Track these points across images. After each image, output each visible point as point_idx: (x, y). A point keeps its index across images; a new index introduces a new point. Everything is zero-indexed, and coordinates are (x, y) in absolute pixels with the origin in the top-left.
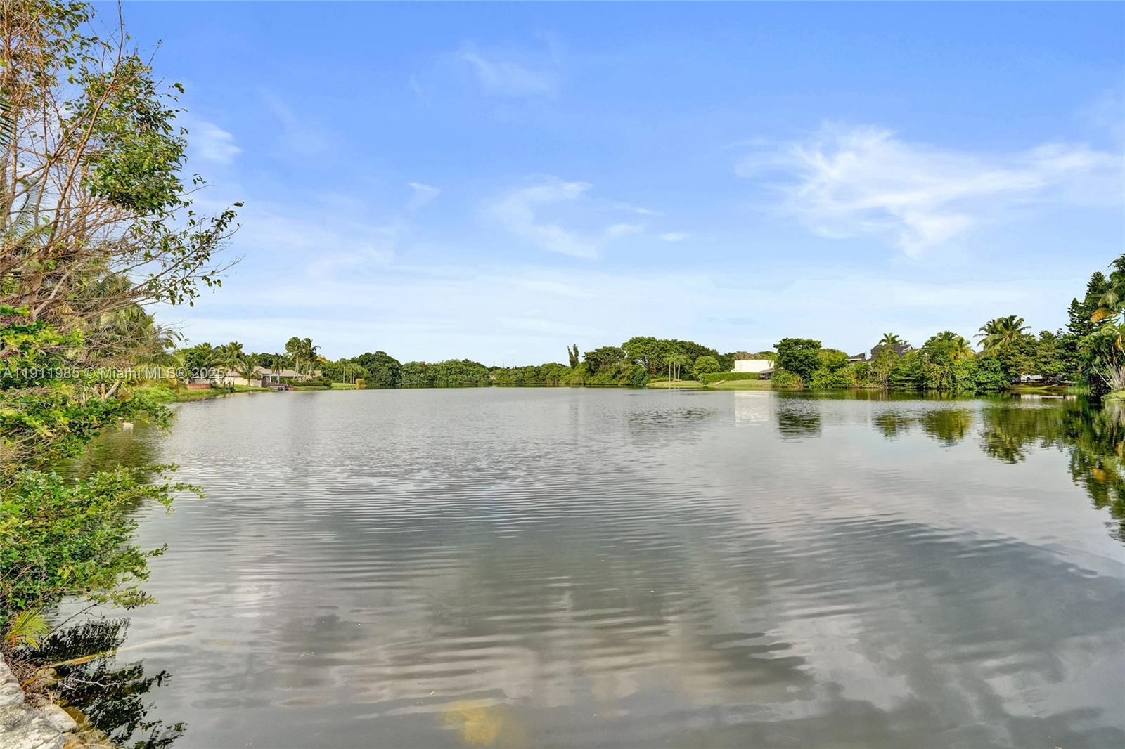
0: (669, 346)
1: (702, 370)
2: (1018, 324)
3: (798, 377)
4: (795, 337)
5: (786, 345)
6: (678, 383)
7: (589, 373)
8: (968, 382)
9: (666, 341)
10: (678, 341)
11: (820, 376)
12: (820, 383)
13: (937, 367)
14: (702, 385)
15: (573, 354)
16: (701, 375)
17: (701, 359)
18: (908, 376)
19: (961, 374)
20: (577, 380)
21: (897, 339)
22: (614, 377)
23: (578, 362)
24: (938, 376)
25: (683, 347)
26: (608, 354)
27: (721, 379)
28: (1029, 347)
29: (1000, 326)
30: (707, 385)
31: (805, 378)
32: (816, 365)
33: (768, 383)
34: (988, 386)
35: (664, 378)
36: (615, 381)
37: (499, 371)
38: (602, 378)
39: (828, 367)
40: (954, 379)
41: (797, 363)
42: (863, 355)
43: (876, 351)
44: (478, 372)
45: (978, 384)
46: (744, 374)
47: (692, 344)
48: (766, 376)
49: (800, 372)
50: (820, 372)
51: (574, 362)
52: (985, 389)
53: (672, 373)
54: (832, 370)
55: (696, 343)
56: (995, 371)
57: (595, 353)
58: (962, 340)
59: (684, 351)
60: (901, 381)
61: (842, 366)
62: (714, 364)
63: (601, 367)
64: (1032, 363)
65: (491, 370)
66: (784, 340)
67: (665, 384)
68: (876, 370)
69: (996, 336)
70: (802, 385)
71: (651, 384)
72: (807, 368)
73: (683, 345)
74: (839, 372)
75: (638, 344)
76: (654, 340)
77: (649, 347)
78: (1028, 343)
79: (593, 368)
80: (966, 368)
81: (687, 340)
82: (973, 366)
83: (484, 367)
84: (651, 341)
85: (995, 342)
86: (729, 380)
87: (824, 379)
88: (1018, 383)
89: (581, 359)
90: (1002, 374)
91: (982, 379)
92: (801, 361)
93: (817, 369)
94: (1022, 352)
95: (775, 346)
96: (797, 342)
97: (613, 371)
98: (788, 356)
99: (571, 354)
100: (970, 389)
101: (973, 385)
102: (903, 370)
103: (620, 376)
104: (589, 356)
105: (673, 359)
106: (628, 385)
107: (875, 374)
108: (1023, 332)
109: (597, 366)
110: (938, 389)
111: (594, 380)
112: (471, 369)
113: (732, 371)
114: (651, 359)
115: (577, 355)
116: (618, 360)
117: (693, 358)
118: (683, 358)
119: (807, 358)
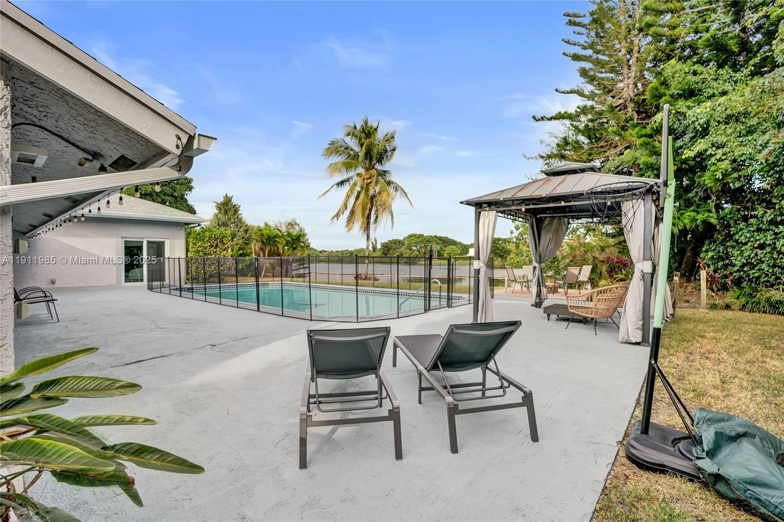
0: (432, 239)
1: (449, 254)
6: (437, 262)
7: (384, 255)
9: (430, 236)
10: (438, 236)
15: (374, 243)
16: (450, 257)
17: (450, 247)
20: (375, 259)
22: (399, 257)
23: (376, 248)
26: (395, 244)
32: (509, 252)
36: (399, 260)
37: (326, 254)
41: (499, 251)
47: (447, 238)
49: (501, 256)
51: (374, 249)
55: (449, 238)
57: (387, 243)
59: (441, 242)
62: (457, 251)
63: (391, 252)
65: (321, 252)
73: (440, 239)
75: (413, 238)
76: (423, 235)
77: (420, 240)
79: (385, 252)
81: (443, 235)
83: (316, 250)
84: (421, 236)
86: (466, 260)
89: (379, 247)
93: (510, 255)
98: (495, 247)
104: (383, 245)
106: (408, 262)
109: (388, 250)
111: (386, 259)
113: (468, 255)
114: (421, 247)
115: (376, 244)
116: (401, 247)
117: (445, 246)
118: (439, 247)
119: (503, 248)
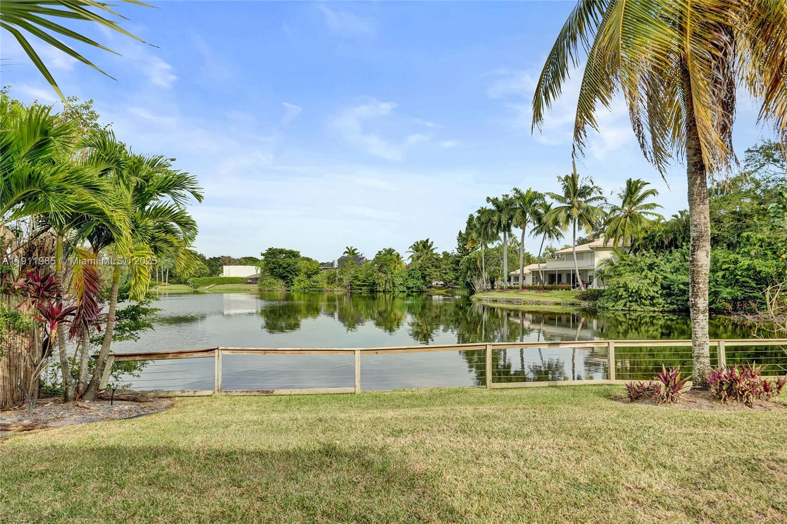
1: (191, 274)
2: (430, 246)
3: (281, 282)
4: (279, 247)
5: (272, 253)
6: (167, 287)
8: (402, 287)
11: (300, 281)
12: (299, 287)
13: (383, 275)
14: (192, 289)
16: (191, 279)
18: (364, 281)
19: (398, 281)
21: (356, 252)
24: (384, 282)
27: (210, 283)
28: (436, 262)
29: (421, 246)
30: (198, 289)
31: (287, 282)
32: (296, 272)
33: (255, 287)
34: (414, 290)
35: (153, 283)
39: (306, 273)
40: (393, 283)
41: (281, 270)
42: (332, 264)
43: (342, 261)
45: (408, 288)
46: (232, 278)
48: (254, 280)
49: (283, 278)
50: (299, 278)
52: (412, 292)
53: (160, 277)
54: (309, 277)
56: (418, 279)
58: (398, 255)
60: (359, 285)
61: (316, 273)
62: (202, 268)
64: (438, 273)
66: (270, 249)
68: (342, 276)
69: (419, 254)
70: (285, 288)
72: (289, 275)
74: (315, 278)
78: (436, 259)
80: (401, 276)
82: (405, 275)
85: (418, 258)
86: (219, 284)
87: (302, 284)
88: (430, 287)
90: (422, 281)
91: (411, 285)
92: (284, 268)
93: (297, 276)
94: (433, 266)
95: (262, 254)
96: (281, 251)
98: (273, 263)
100: (404, 292)
101: (405, 289)
102: (361, 277)
107: (341, 280)
108: (434, 252)
110: (384, 292)
113: (221, 276)
119: (289, 265)
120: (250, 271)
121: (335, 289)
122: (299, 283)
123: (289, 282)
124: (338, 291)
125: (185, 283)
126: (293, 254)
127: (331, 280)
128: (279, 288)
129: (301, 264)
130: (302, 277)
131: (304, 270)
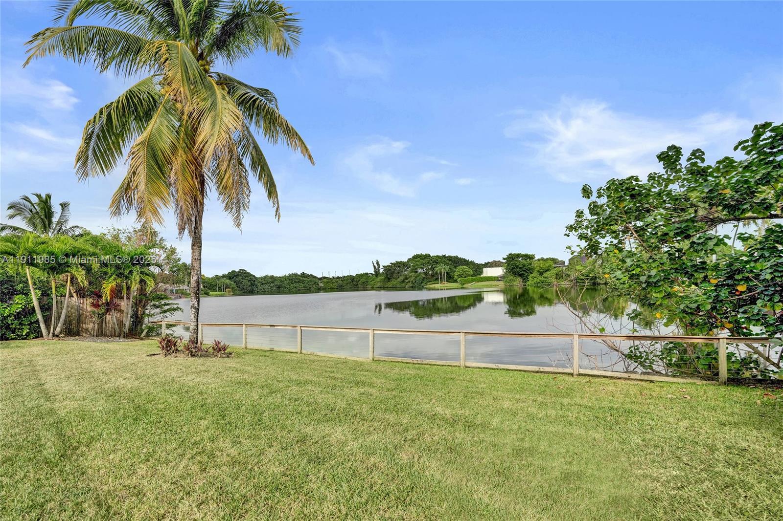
0: (439, 259)
1: (460, 276)
3: (519, 279)
4: (517, 252)
5: (512, 258)
6: (445, 285)
7: (387, 280)
9: (438, 256)
10: (447, 255)
12: (533, 282)
14: (460, 286)
15: (376, 266)
16: (459, 279)
17: (460, 268)
18: (587, 276)
20: (379, 285)
22: (403, 281)
23: (379, 273)
25: (450, 260)
26: (399, 267)
27: (473, 281)
30: (464, 286)
31: (524, 279)
32: (531, 270)
33: (501, 284)
35: (437, 282)
36: (403, 285)
37: (325, 280)
38: (395, 283)
39: (538, 271)
41: (518, 270)
42: (565, 262)
43: (572, 260)
44: (311, 281)
46: (489, 277)
47: (456, 257)
48: (501, 278)
49: (521, 275)
50: (533, 275)
51: (377, 273)
53: (441, 278)
54: (541, 274)
55: (459, 257)
57: (389, 266)
59: (450, 262)
60: (583, 279)
61: (548, 270)
62: (468, 272)
63: (395, 275)
65: (320, 279)
66: (510, 254)
67: (437, 286)
68: (568, 272)
70: (522, 284)
71: (428, 286)
72: (525, 273)
73: (450, 258)
74: (545, 275)
75: (419, 259)
76: (429, 255)
77: (426, 261)
79: (389, 276)
81: (453, 254)
83: (316, 277)
84: (428, 256)
86: (478, 282)
87: (535, 280)
89: (381, 271)
92: (520, 268)
93: (531, 273)
95: (504, 259)
96: (518, 256)
97: (402, 278)
98: (512, 265)
99: (374, 266)
103: (407, 281)
104: (386, 268)
105: (442, 268)
106: (412, 287)
107: (567, 275)
109: (392, 274)
111: (390, 284)
112: (306, 279)
113: (482, 276)
114: (428, 269)
115: (379, 267)
116: (406, 270)
117: (455, 267)
118: (447, 268)
119: (524, 266)
120: (498, 272)
121: (563, 283)
122: (533, 279)
123: (525, 279)
124: (565, 284)
125: (456, 281)
126: (530, 257)
127: (559, 276)
128: (518, 284)
129: (535, 265)
130: (535, 274)
131: (538, 269)
